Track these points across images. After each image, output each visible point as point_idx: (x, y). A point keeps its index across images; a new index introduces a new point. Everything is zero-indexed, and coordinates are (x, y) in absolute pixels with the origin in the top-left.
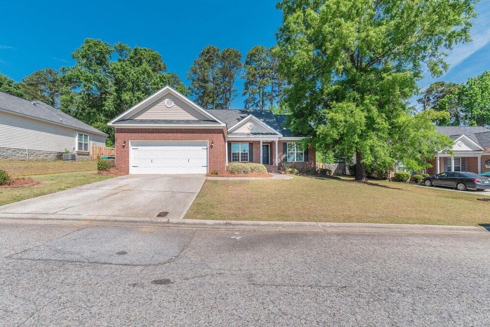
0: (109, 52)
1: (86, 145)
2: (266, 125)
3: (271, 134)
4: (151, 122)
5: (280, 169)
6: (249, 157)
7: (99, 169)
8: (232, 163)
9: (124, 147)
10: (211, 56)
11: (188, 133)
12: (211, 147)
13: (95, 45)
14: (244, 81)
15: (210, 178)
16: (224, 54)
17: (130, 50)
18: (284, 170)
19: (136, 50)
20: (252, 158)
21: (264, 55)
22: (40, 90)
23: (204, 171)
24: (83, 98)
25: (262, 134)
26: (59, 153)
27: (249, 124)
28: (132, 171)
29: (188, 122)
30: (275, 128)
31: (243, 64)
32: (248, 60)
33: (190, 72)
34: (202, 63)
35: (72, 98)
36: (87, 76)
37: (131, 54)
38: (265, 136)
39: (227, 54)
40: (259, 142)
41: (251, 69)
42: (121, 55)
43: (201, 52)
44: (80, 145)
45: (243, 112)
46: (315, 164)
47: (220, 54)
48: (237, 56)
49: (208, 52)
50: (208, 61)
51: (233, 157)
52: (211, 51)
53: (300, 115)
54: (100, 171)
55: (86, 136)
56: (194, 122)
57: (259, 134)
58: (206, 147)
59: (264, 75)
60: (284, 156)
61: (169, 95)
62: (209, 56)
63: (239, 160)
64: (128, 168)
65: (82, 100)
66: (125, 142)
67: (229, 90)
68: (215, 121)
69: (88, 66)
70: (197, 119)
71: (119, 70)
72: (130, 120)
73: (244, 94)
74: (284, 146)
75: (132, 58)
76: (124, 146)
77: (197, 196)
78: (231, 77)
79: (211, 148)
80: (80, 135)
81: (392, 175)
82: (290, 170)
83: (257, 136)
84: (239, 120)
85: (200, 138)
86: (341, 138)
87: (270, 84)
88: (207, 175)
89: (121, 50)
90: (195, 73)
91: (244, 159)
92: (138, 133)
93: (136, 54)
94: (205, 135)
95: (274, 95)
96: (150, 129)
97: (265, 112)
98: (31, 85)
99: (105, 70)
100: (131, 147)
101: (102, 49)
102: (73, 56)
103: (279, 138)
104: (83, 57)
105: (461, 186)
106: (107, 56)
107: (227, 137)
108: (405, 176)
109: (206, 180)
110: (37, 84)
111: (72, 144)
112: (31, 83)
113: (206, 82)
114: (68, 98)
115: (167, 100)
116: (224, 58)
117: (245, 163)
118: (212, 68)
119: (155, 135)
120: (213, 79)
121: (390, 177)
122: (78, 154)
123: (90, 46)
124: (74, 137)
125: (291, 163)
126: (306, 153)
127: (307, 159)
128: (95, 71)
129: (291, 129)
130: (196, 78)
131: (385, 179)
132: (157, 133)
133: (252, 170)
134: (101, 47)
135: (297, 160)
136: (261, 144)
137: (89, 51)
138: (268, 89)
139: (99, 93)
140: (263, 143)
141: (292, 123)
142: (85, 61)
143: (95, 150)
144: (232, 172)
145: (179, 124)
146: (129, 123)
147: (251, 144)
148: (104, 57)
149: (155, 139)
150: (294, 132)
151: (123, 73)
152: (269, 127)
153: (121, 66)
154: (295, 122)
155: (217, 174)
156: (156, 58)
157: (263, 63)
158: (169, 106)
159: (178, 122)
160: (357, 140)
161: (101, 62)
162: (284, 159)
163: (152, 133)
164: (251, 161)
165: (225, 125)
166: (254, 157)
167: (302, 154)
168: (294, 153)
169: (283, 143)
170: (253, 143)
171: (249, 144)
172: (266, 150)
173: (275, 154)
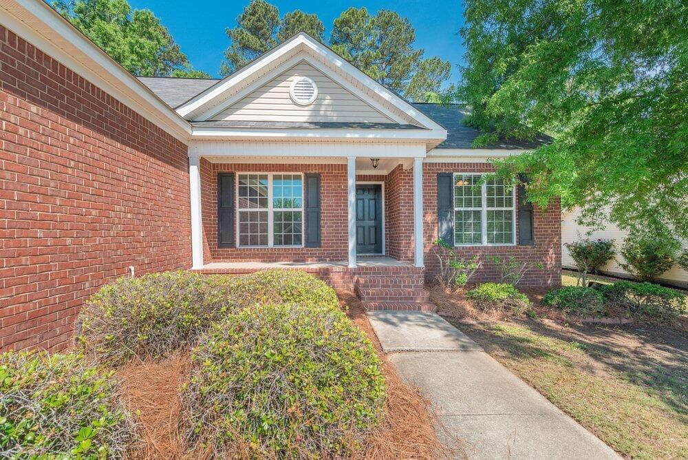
3: (398, 128)
6: (305, 229)
27: (293, 82)
39: (292, 21)
60: (445, 227)
62: (255, 21)
63: (265, 241)
74: (443, 185)
91: (287, 236)
125: (468, 250)
126: (528, 211)
127: (528, 236)
135: (490, 240)
147: (314, 177)
164: (315, 243)
166: (324, 230)
167: (510, 219)
168: (479, 212)
169: (440, 176)
170: (319, 174)
171: (307, 176)
172: (372, 202)
173: (411, 217)
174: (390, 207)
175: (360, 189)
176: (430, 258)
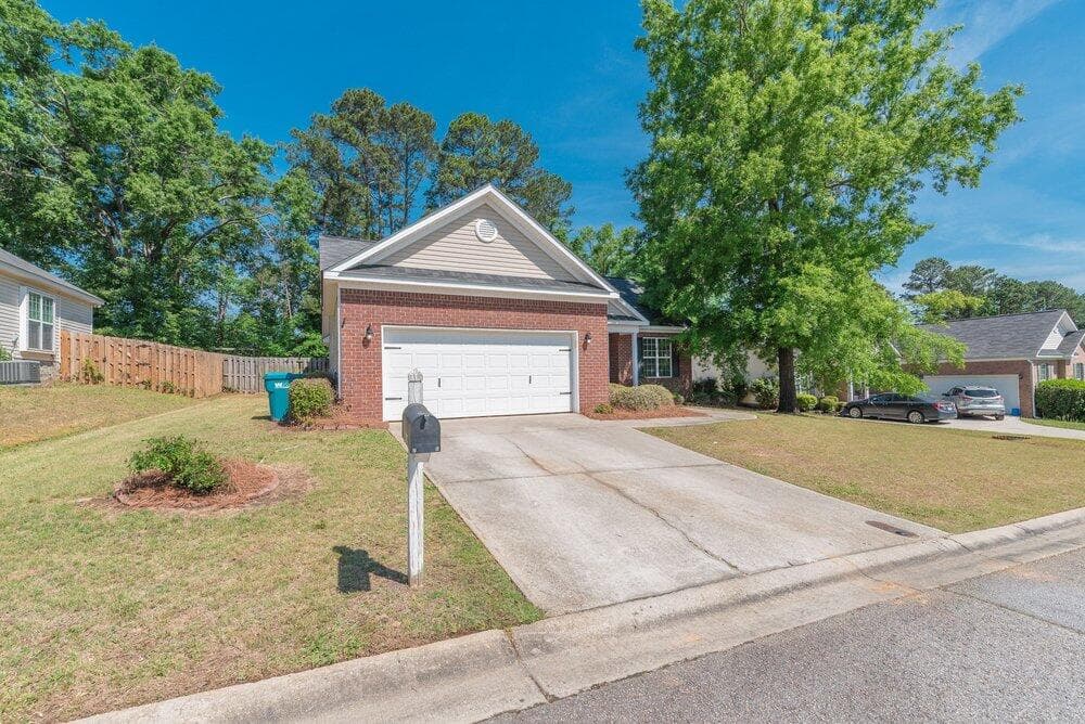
1: (48, 331)
9: (366, 344)
11: (532, 311)
12: (585, 347)
39: (403, 117)
44: (33, 329)
46: (691, 382)
56: (544, 283)
58: (568, 348)
60: (639, 366)
61: (486, 210)
64: (380, 404)
68: (597, 287)
72: (384, 266)
76: (370, 341)
79: (584, 349)
80: (34, 298)
85: (560, 326)
92: (407, 304)
94: (570, 318)
96: (456, 297)
100: (386, 345)
105: (915, 416)
111: (11, 327)
115: (480, 221)
119: (451, 313)
126: (677, 359)
127: (677, 372)
132: (458, 307)
135: (660, 375)
145: (515, 286)
149: (454, 323)
158: (484, 239)
163: (444, 306)
165: (616, 296)
168: (655, 359)
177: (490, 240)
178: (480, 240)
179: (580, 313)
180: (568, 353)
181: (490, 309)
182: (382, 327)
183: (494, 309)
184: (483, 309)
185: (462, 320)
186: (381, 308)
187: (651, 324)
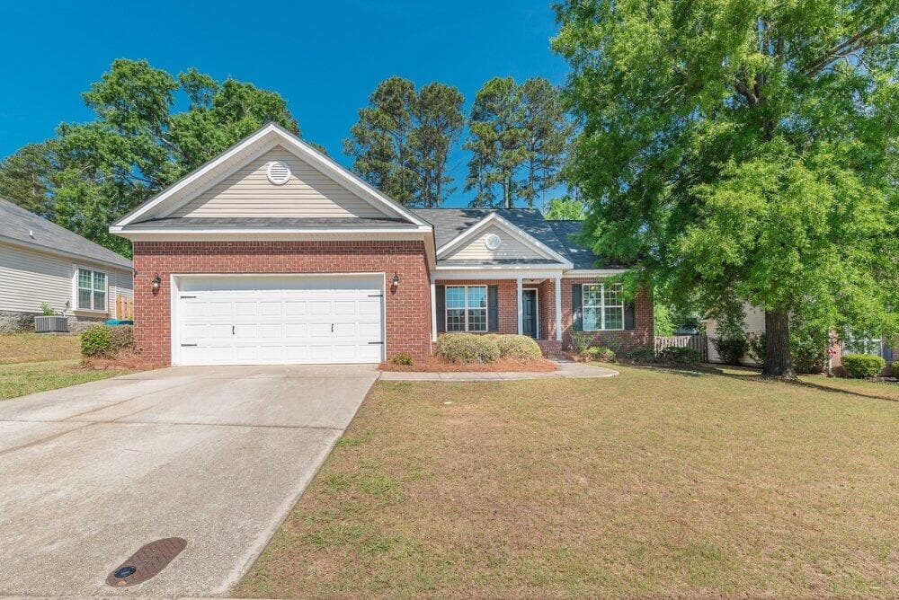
0: (166, 89)
1: (100, 296)
2: (532, 239)
3: (545, 261)
4: (229, 223)
5: (568, 349)
6: (490, 320)
7: (87, 352)
8: (447, 335)
9: (156, 291)
10: (395, 100)
11: (328, 253)
12: (393, 290)
13: (135, 73)
14: (470, 156)
15: (388, 376)
16: (424, 97)
17: (215, 89)
18: (578, 351)
19: (228, 86)
20: (497, 321)
21: (512, 99)
22: (35, 185)
23: (375, 355)
24: (105, 192)
25: (522, 261)
26: (27, 314)
27: (488, 237)
28: (179, 357)
29: (329, 222)
30: (555, 248)
31: (467, 119)
32: (479, 109)
33: (351, 139)
34: (377, 117)
35: (82, 193)
36: (114, 142)
37: (219, 96)
38: (528, 266)
39: (430, 96)
40: (513, 283)
41: (485, 129)
42: (196, 99)
43: (375, 93)
44: (84, 296)
45: (470, 214)
46: (651, 336)
47: (417, 96)
48: (455, 100)
49: (389, 92)
50: (391, 110)
51: (449, 322)
52: (397, 89)
53: (617, 212)
54: (86, 360)
55: (99, 274)
56: (345, 222)
57: (513, 261)
58: (378, 292)
59: (513, 142)
60: (575, 317)
61: (278, 152)
62: (391, 102)
63: (462, 328)
64: (168, 349)
65: (104, 198)
66: (158, 280)
67: (438, 176)
68: (402, 221)
69: (118, 122)
70: (354, 216)
71: (187, 129)
72: (174, 219)
73: (469, 188)
74: (576, 292)
75: (218, 104)
76: (158, 289)
77: (338, 444)
78: (442, 146)
79: (393, 292)
80: (84, 274)
81: (833, 362)
82: (594, 350)
83: (510, 267)
84: (461, 230)
85: (362, 267)
86: (749, 263)
87: (527, 164)
88: (382, 367)
89: (194, 87)
90: (362, 140)
91: (477, 325)
92: (194, 253)
93: (228, 96)
94: (374, 259)
95: (536, 186)
97: (523, 213)
98: (16, 175)
99: (158, 131)
100: (175, 293)
101: (148, 82)
102: (86, 99)
103: (564, 272)
104: (109, 100)
106: (163, 99)
107: (435, 270)
108: (872, 364)
109: (378, 383)
110: (30, 173)
111: (64, 294)
112: (16, 172)
113: (387, 158)
114: (75, 194)
115: (272, 164)
116: (424, 105)
117: (481, 334)
118: (399, 127)
119: (239, 259)
120: (402, 152)
121: (831, 367)
122: (80, 319)
123: (122, 76)
124: (67, 275)
125: (592, 333)
126: (631, 308)
127: (631, 325)
128: (134, 131)
129: (596, 247)
130: (363, 152)
131: (816, 371)
132: (245, 253)
133: (504, 352)
134: (148, 77)
135: (607, 326)
136: (520, 290)
137: (120, 85)
138: (521, 175)
139: (148, 185)
140: (524, 286)
141: (598, 232)
142: (112, 111)
143: (123, 308)
144: (450, 359)
145: (304, 227)
146: (167, 227)
147: (494, 288)
148: (155, 102)
149: (242, 270)
150: (604, 255)
151: (199, 136)
152: (538, 244)
153: (194, 120)
154: (605, 231)
155: (408, 363)
156: (274, 106)
157: (511, 115)
158: (276, 181)
159: (301, 223)
160: (798, 266)
161: (150, 113)
162: (574, 325)
163: (231, 253)
164: (494, 328)
165: (428, 229)
166: (500, 321)
167: (621, 313)
168: (600, 308)
169: (574, 286)
170: (497, 286)
171: (489, 287)
172: (529, 302)
173: (554, 312)
174: (542, 306)
175: (524, 292)
176: (566, 336)
177: (283, 181)
178: (273, 184)
179: (388, 252)
180: (379, 298)
181: (280, 253)
182: (171, 275)
183: (285, 253)
184: (273, 253)
185: (250, 265)
186: (170, 258)
187: (575, 268)
